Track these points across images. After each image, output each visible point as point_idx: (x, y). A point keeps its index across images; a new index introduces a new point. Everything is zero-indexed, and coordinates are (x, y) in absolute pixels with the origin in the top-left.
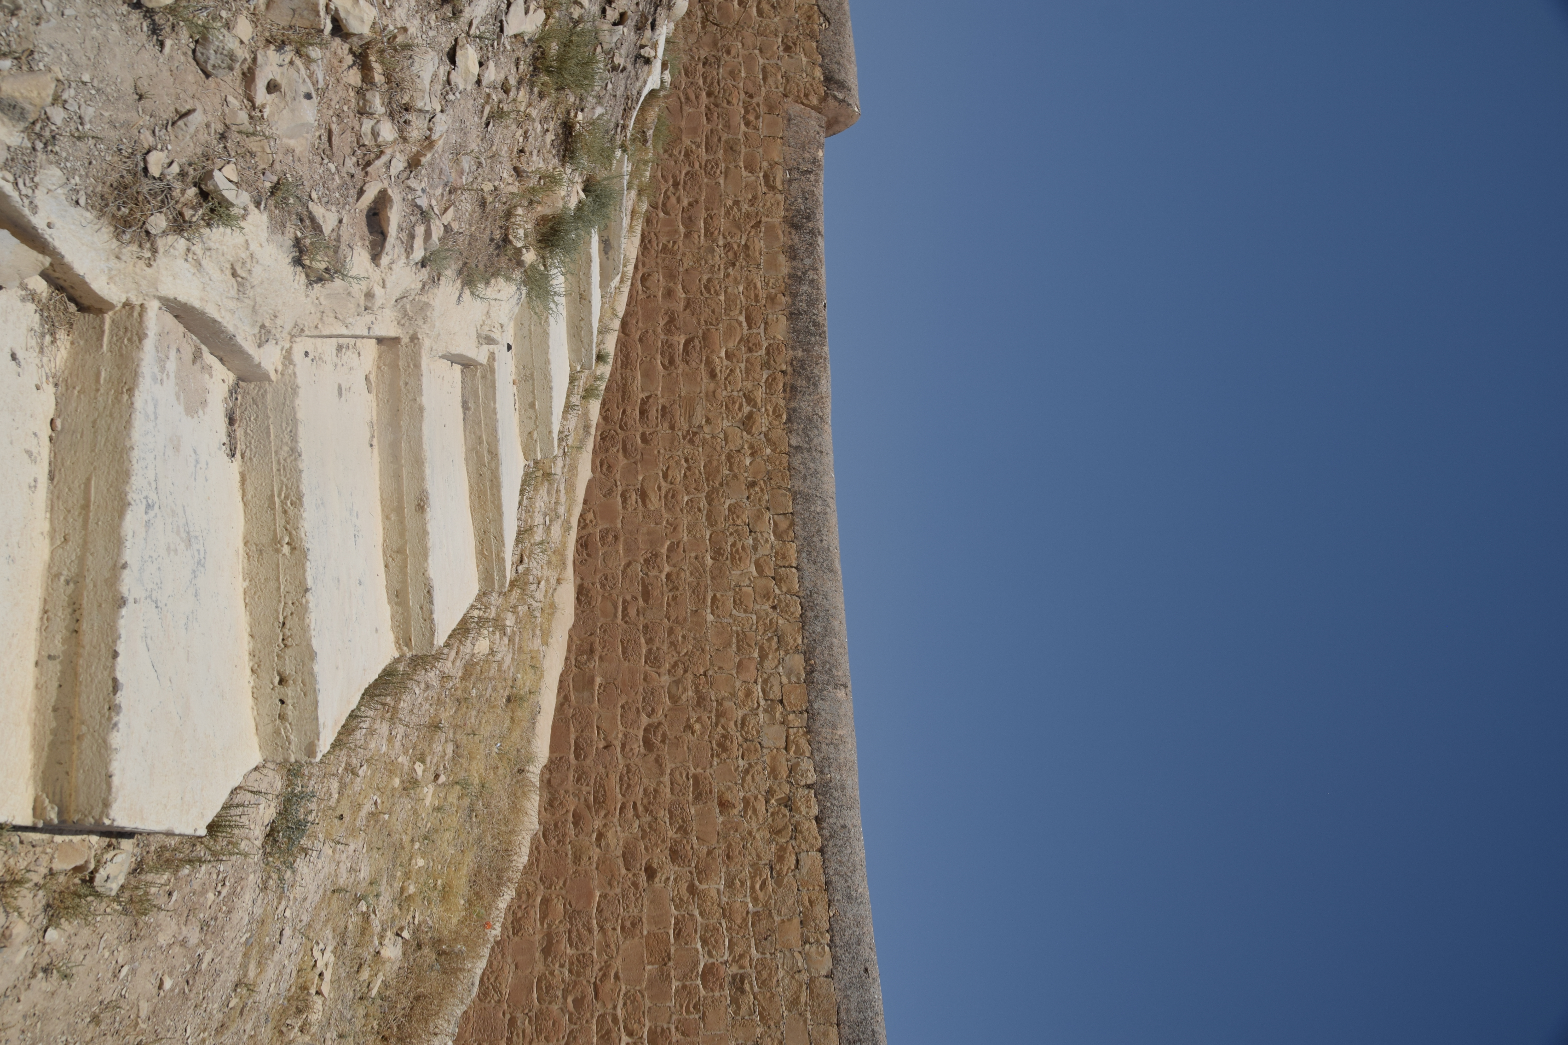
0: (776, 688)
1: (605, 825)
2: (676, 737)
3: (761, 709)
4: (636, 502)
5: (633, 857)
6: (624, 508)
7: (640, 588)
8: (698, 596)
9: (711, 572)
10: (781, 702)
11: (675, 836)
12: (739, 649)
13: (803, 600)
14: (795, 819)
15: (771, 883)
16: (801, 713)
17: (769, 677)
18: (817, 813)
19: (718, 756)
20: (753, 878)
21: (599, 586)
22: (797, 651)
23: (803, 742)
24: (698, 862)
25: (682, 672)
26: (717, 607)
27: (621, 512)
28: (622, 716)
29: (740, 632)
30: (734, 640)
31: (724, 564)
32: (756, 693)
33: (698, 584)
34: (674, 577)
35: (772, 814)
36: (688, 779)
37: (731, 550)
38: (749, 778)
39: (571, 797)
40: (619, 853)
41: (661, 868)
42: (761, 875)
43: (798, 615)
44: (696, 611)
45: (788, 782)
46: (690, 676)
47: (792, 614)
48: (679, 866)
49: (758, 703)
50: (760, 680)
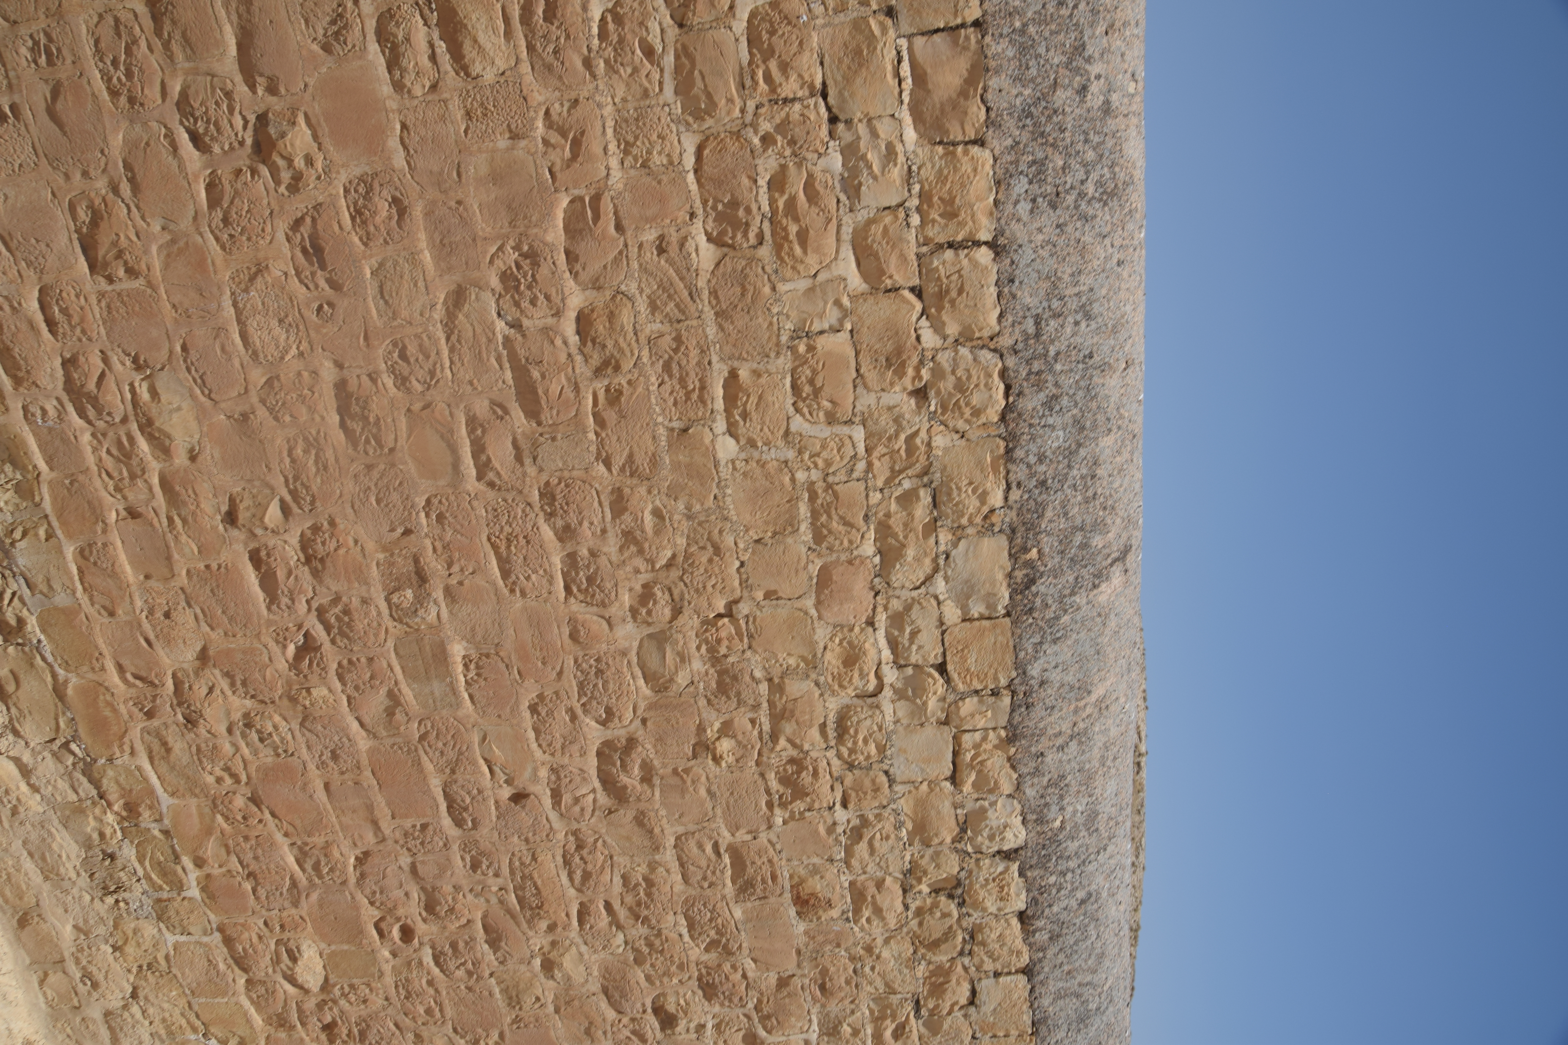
0: (928, 638)
1: (554, 944)
2: (675, 772)
3: (887, 693)
4: (433, 58)
5: (624, 995)
6: (398, 86)
7: (508, 375)
8: (682, 381)
9: (714, 293)
10: (942, 668)
11: (705, 957)
12: (818, 538)
13: (1011, 362)
14: (972, 920)
15: (915, 1027)
16: (995, 693)
17: (908, 608)
18: (1022, 906)
19: (783, 805)
20: (878, 1020)
21: (389, 381)
22: (987, 527)
23: (997, 763)
24: (760, 1001)
25: (667, 612)
26: (745, 415)
27: (392, 105)
28: (537, 731)
29: (820, 486)
30: (804, 510)
31: (751, 260)
32: (872, 654)
33: (678, 339)
34: (600, 327)
35: (919, 912)
36: (718, 854)
37: (772, 202)
38: (862, 848)
39: (470, 897)
40: (595, 986)
41: (686, 1013)
42: (894, 1017)
43: (992, 414)
44: (685, 430)
45: (957, 851)
46: (690, 622)
47: (976, 413)
48: (722, 1005)
49: (878, 676)
50: (882, 618)
